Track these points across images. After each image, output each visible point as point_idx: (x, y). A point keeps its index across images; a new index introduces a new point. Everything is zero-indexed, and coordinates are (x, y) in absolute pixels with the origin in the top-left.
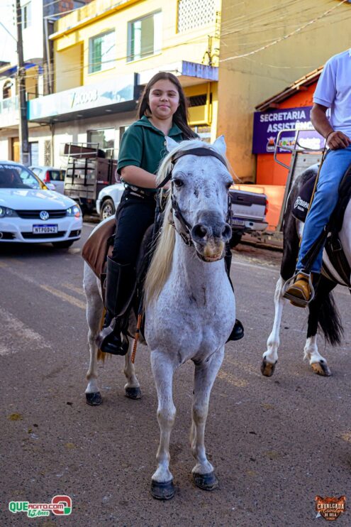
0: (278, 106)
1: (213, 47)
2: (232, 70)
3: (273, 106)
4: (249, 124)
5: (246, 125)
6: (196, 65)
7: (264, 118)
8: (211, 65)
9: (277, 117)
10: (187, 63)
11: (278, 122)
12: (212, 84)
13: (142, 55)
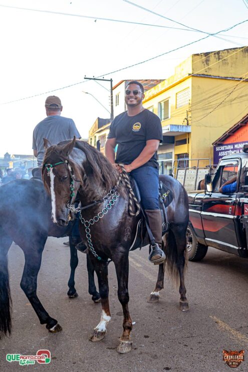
0: (222, 143)
1: (189, 116)
2: (199, 126)
3: (219, 143)
4: (211, 152)
5: (209, 152)
6: (178, 126)
7: (218, 149)
8: (188, 124)
9: (222, 148)
10: (173, 125)
11: (222, 151)
12: (189, 133)
13: (164, 119)
